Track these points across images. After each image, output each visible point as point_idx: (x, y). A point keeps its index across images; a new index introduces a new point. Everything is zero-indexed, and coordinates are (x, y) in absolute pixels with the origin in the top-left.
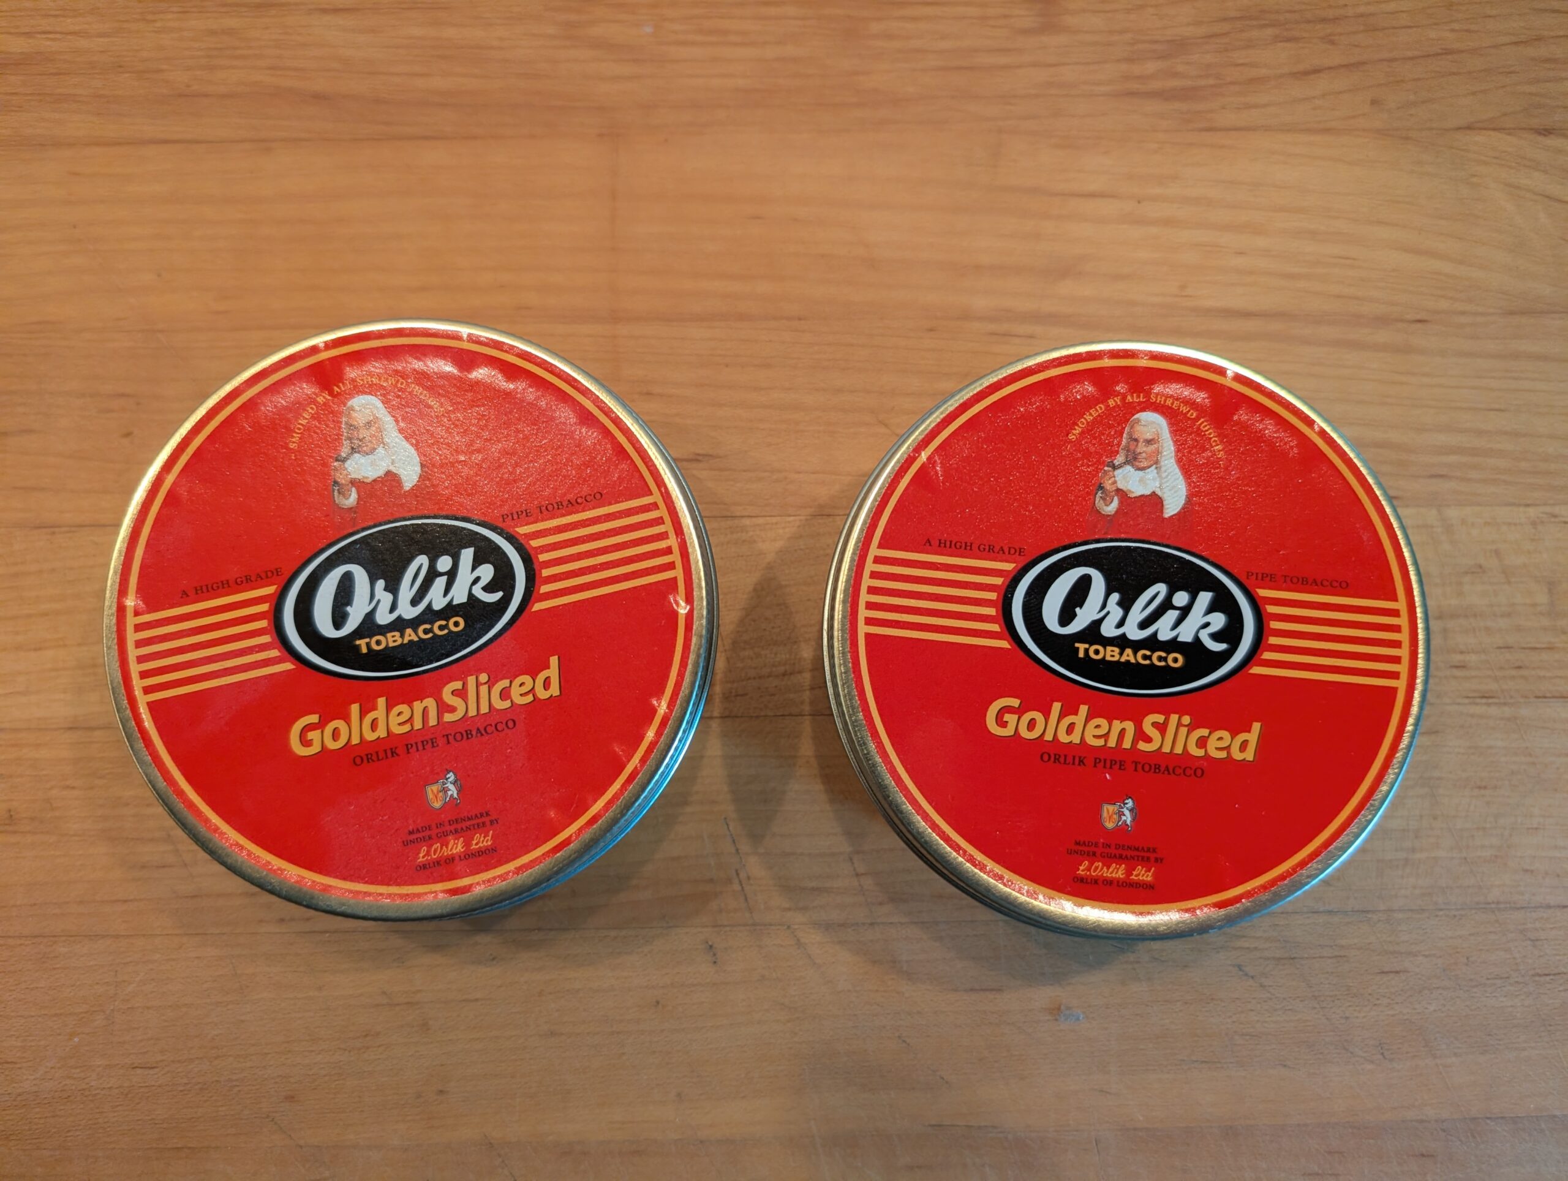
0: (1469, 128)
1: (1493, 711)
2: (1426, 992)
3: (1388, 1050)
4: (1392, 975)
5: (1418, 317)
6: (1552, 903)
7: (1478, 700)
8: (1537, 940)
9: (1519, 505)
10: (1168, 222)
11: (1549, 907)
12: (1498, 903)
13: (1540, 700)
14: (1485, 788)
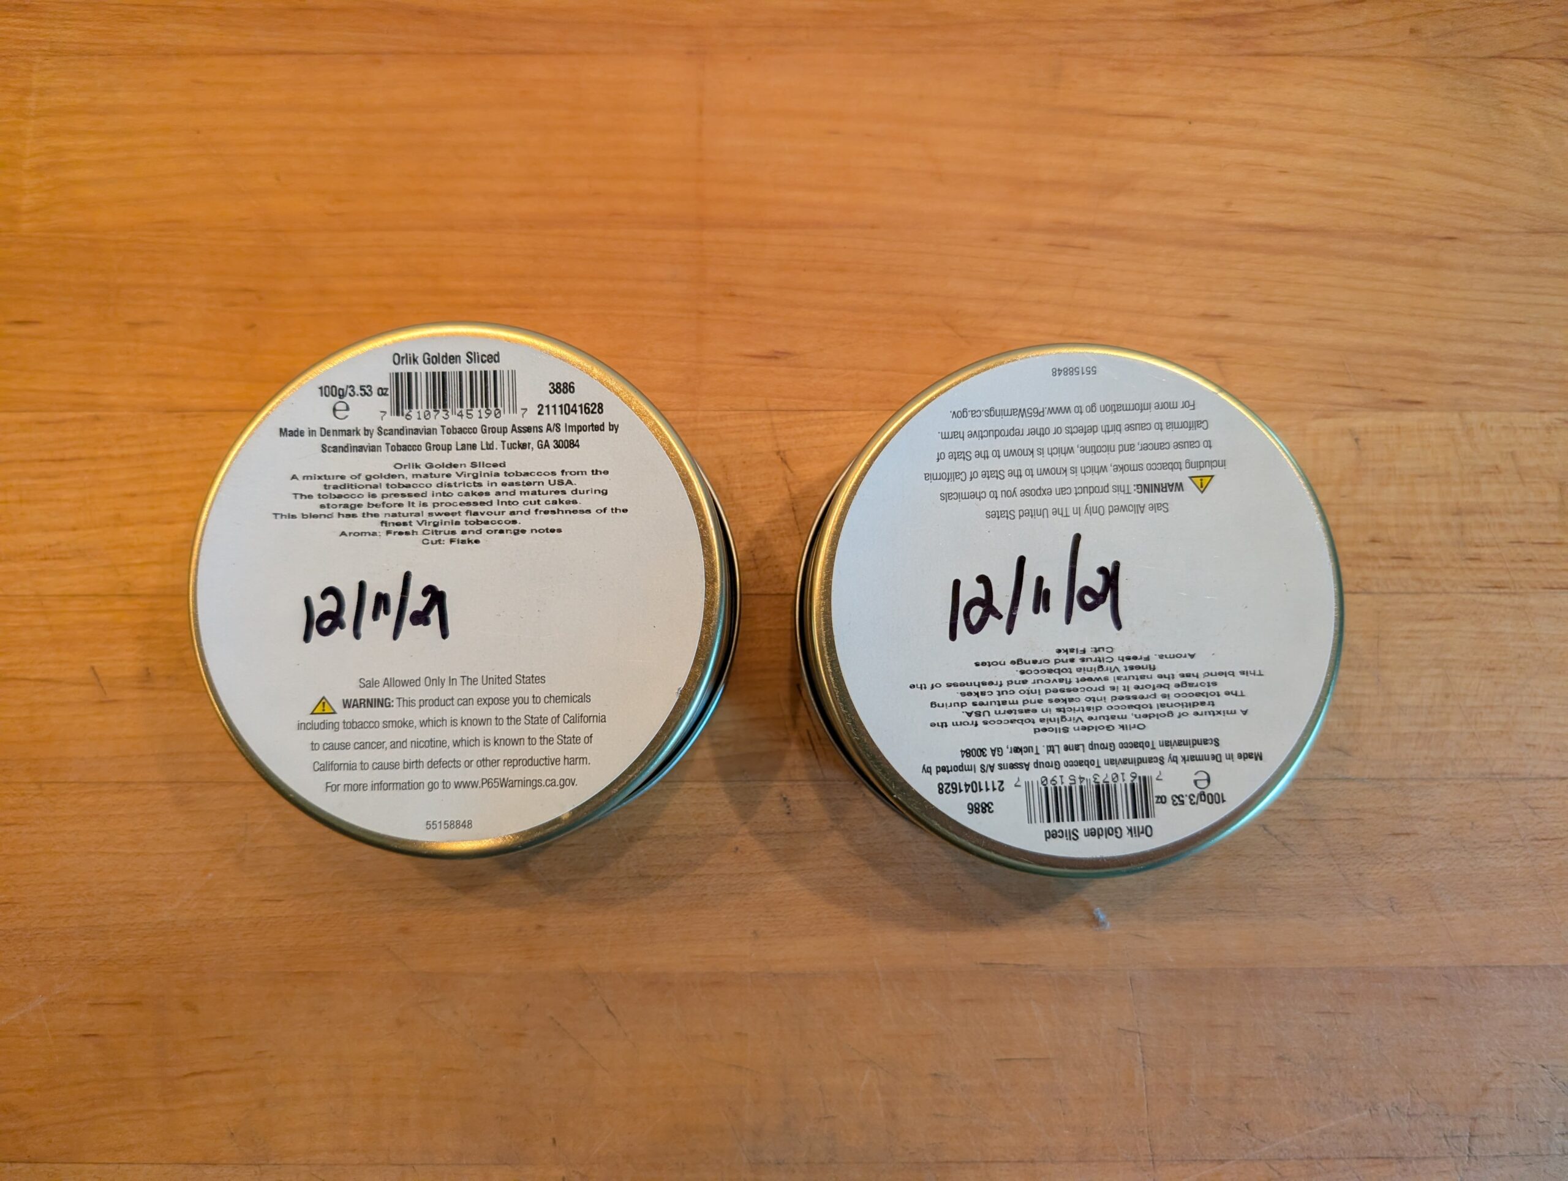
0: (1501, 57)
1: (1505, 600)
2: (1435, 853)
3: (1397, 904)
4: (1403, 837)
5: (1448, 235)
6: (1552, 775)
7: (1491, 590)
8: (1538, 808)
9: (1535, 411)
10: (1216, 142)
11: (1548, 778)
12: (1502, 774)
13: (1547, 590)
14: (1494, 669)
